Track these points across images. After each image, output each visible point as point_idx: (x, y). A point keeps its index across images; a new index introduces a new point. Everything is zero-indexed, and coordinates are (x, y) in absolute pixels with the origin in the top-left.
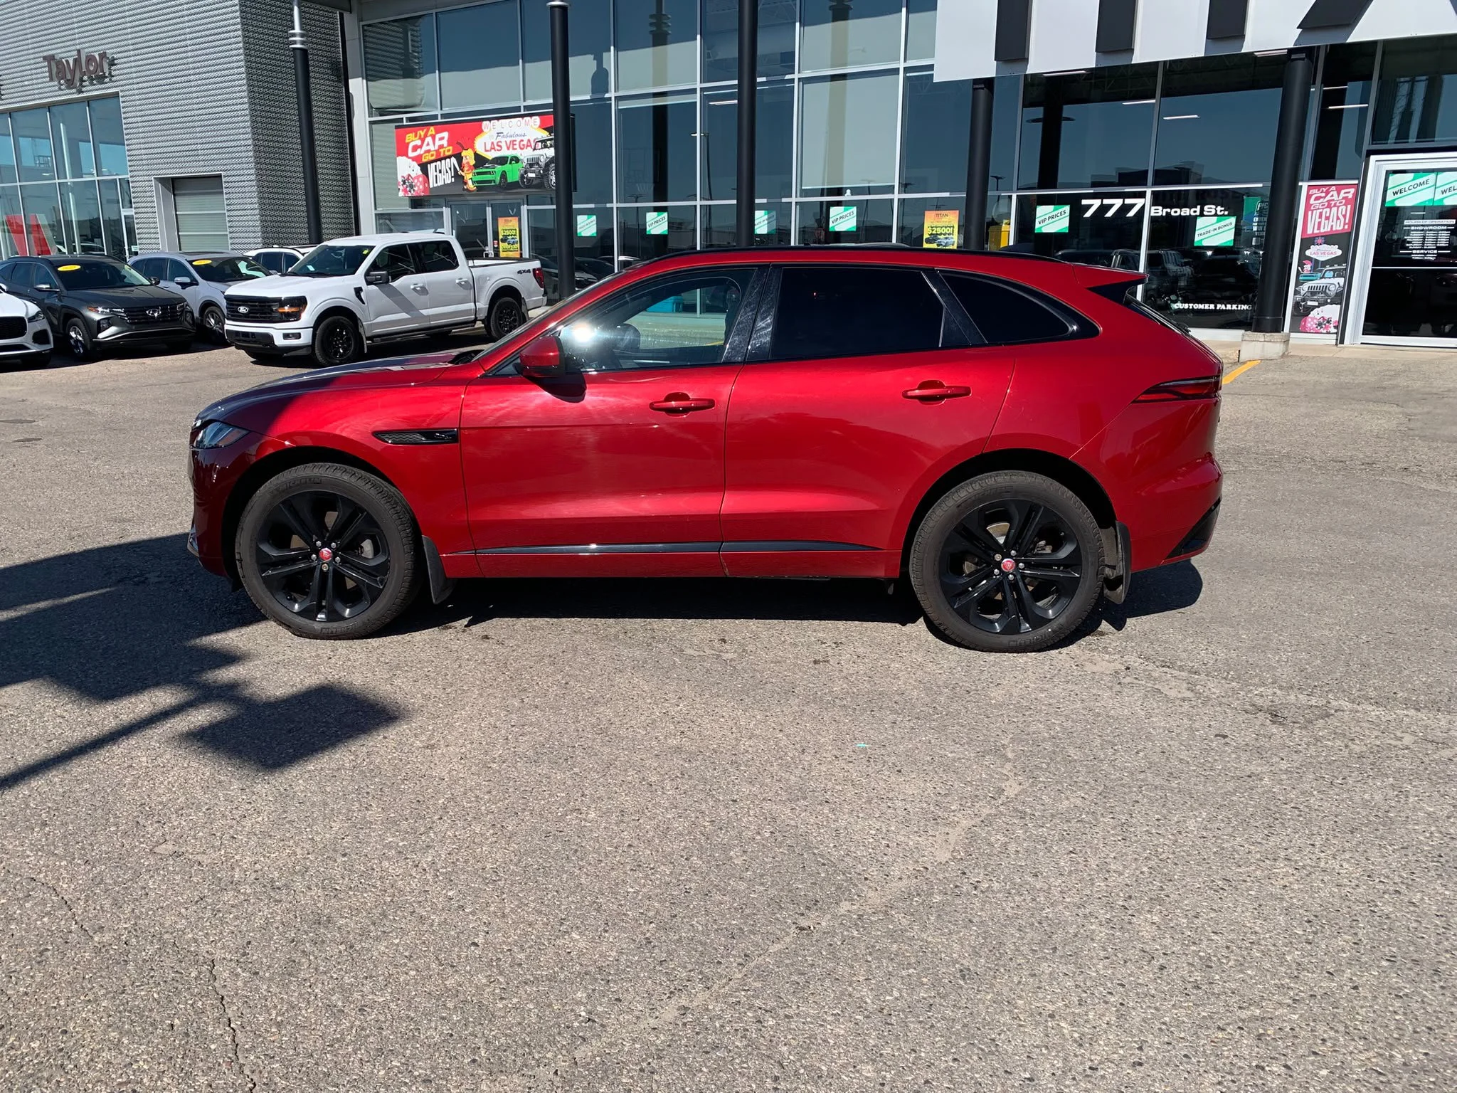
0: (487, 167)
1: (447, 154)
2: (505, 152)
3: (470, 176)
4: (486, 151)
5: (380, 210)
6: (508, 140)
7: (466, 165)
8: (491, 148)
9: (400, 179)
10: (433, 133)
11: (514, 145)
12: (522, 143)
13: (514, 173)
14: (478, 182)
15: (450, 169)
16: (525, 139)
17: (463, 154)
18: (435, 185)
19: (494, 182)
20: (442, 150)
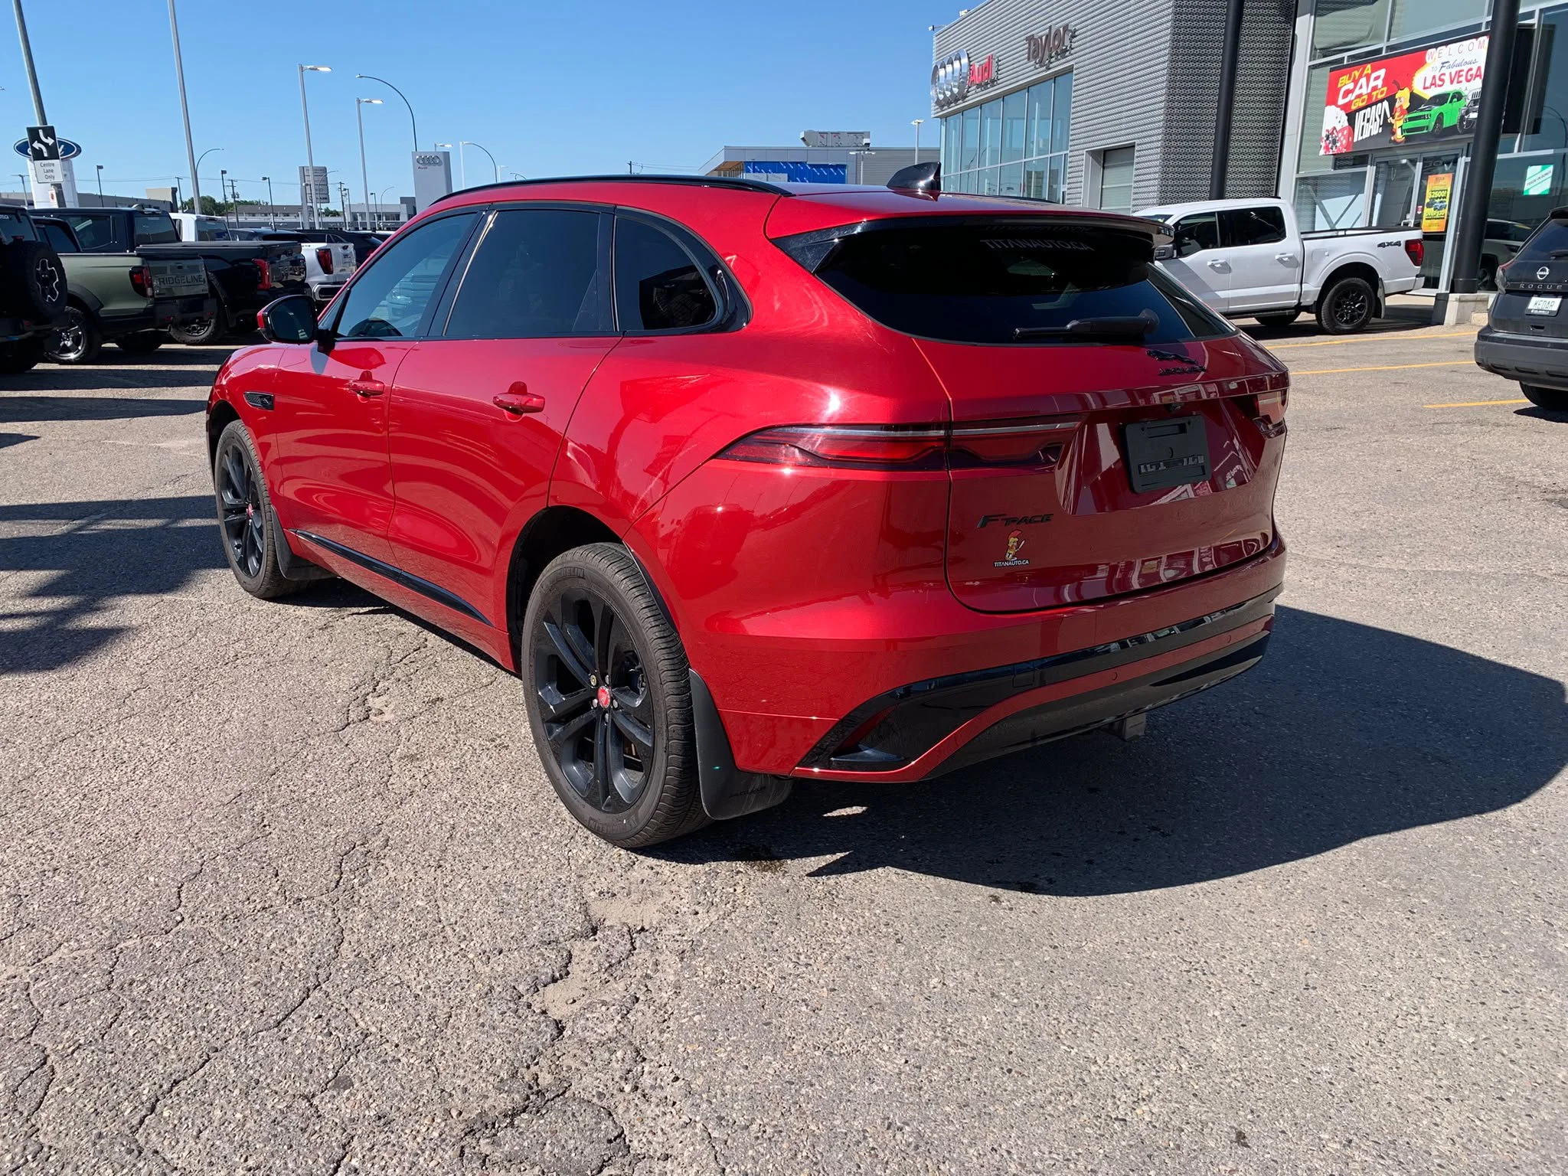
0: (1422, 110)
1: (1380, 97)
2: (1448, 88)
3: (1400, 123)
4: (1425, 88)
5: (1302, 174)
6: (1453, 71)
7: (1399, 110)
8: (1432, 84)
9: (1324, 134)
10: (1369, 72)
11: (1460, 76)
12: (1470, 73)
13: (1451, 114)
14: (1409, 130)
15: (1380, 116)
16: (1475, 67)
17: (1397, 96)
18: (1360, 138)
19: (1427, 128)
20: (1374, 93)
